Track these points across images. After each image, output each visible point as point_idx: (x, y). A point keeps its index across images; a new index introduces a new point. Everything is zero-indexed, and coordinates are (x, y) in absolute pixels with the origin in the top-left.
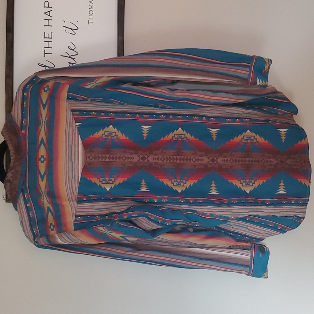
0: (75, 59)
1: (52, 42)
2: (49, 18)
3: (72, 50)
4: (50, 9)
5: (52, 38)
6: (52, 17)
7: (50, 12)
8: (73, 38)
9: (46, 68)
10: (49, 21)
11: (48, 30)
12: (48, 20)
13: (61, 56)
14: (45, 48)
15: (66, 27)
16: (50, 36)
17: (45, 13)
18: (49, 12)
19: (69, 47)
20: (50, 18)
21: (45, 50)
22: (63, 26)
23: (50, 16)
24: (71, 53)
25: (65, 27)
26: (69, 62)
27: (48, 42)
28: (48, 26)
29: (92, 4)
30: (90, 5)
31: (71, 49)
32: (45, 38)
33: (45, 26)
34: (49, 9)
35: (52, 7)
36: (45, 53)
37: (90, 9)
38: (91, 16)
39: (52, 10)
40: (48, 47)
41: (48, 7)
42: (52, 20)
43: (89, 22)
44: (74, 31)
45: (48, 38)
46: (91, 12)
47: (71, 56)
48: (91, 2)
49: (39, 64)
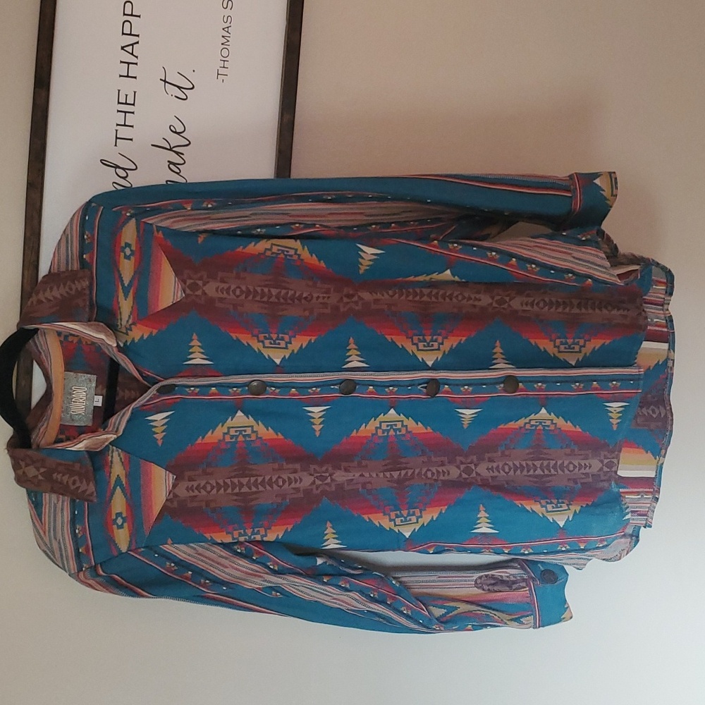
0: (183, 154)
1: (133, 113)
2: (131, 59)
3: (179, 133)
4: (134, 39)
5: (133, 105)
6: (137, 57)
7: (135, 46)
8: (182, 109)
9: (117, 170)
10: (130, 65)
11: (127, 86)
12: (129, 63)
13: (152, 145)
14: (117, 125)
15: (168, 82)
16: (130, 101)
17: (122, 48)
18: (131, 47)
19: (172, 127)
20: (133, 59)
21: (117, 131)
22: (161, 80)
23: (132, 54)
24: (175, 140)
25: (165, 81)
26: (169, 161)
27: (125, 112)
28: (128, 76)
29: (228, 35)
30: (223, 37)
31: (175, 132)
32: (119, 103)
33: (121, 76)
34: (132, 40)
35: (138, 36)
36: (117, 138)
37: (222, 44)
38: (224, 61)
39: (138, 43)
40: (125, 125)
41: (130, 34)
42: (136, 64)
43: (218, 74)
44: (184, 91)
45: (126, 103)
46: (225, 53)
47: (174, 147)
48: (226, 29)
49: (101, 160)
